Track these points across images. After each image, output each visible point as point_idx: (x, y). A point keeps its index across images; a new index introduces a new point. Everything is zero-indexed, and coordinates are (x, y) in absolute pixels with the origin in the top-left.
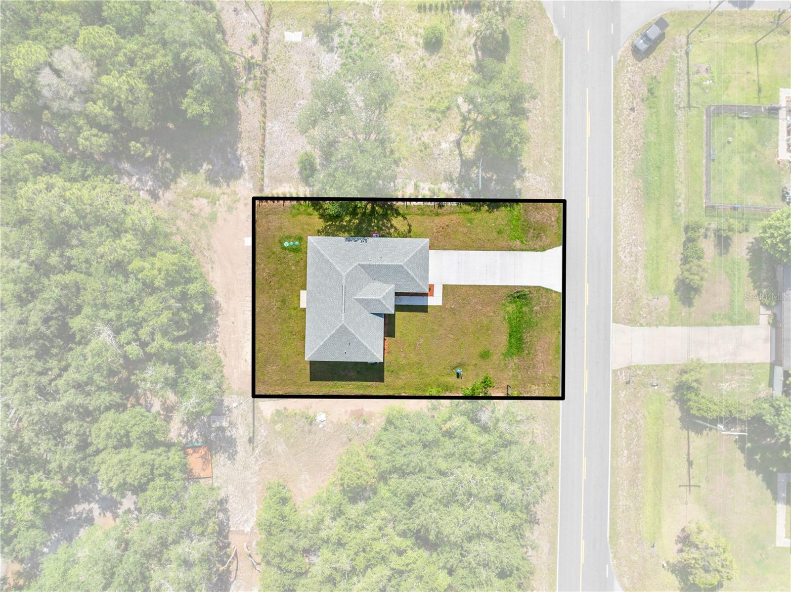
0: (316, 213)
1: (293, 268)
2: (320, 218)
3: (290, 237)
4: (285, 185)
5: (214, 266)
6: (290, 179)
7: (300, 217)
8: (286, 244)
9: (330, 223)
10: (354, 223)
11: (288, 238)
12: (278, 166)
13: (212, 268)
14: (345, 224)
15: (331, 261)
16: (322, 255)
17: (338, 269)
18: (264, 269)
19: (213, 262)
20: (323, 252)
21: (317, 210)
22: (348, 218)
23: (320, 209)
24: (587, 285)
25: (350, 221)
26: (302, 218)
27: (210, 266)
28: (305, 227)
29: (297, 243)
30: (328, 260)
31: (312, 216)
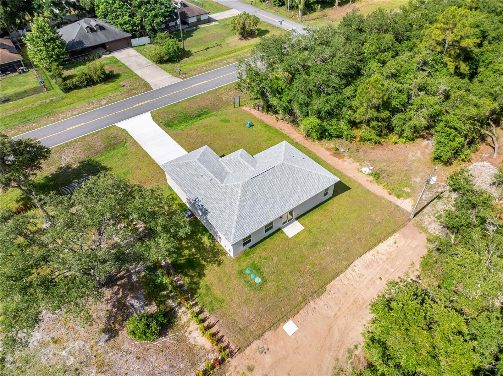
0: (202, 283)
1: (276, 258)
2: (204, 275)
3: (247, 282)
4: (192, 341)
5: (352, 347)
6: (182, 340)
7: (219, 294)
8: (258, 280)
9: (203, 262)
10: (187, 243)
11: (250, 283)
12: (172, 366)
13: (356, 347)
14: (193, 250)
15: (238, 203)
16: (239, 216)
17: (240, 191)
18: (303, 285)
19: (350, 352)
20: (236, 217)
21: (197, 284)
22: (186, 252)
23: (195, 283)
24: (135, 106)
25: (187, 248)
26: (217, 292)
27: (357, 352)
28: (225, 280)
29: (248, 271)
30: (240, 206)
31: (208, 283)
